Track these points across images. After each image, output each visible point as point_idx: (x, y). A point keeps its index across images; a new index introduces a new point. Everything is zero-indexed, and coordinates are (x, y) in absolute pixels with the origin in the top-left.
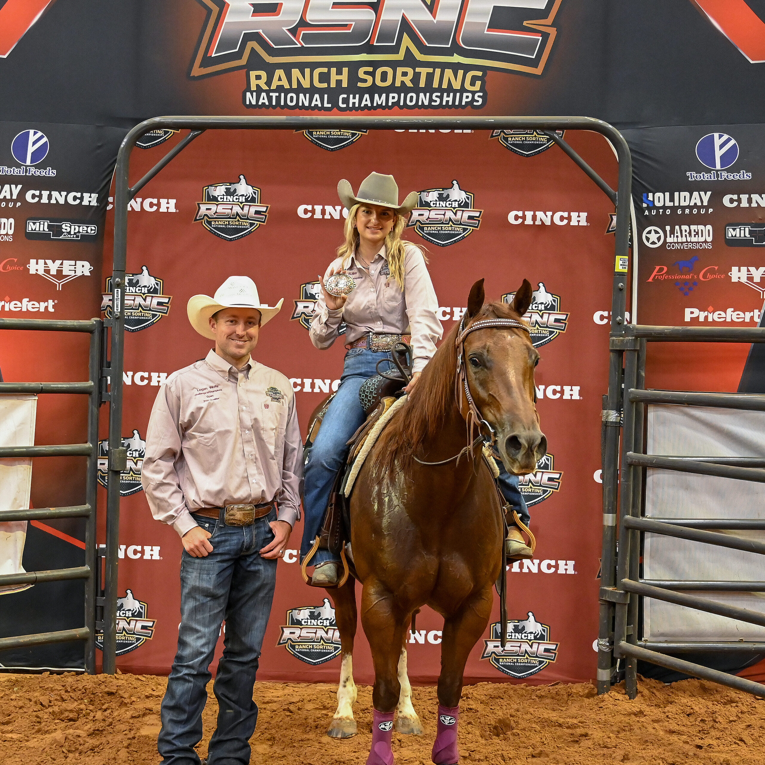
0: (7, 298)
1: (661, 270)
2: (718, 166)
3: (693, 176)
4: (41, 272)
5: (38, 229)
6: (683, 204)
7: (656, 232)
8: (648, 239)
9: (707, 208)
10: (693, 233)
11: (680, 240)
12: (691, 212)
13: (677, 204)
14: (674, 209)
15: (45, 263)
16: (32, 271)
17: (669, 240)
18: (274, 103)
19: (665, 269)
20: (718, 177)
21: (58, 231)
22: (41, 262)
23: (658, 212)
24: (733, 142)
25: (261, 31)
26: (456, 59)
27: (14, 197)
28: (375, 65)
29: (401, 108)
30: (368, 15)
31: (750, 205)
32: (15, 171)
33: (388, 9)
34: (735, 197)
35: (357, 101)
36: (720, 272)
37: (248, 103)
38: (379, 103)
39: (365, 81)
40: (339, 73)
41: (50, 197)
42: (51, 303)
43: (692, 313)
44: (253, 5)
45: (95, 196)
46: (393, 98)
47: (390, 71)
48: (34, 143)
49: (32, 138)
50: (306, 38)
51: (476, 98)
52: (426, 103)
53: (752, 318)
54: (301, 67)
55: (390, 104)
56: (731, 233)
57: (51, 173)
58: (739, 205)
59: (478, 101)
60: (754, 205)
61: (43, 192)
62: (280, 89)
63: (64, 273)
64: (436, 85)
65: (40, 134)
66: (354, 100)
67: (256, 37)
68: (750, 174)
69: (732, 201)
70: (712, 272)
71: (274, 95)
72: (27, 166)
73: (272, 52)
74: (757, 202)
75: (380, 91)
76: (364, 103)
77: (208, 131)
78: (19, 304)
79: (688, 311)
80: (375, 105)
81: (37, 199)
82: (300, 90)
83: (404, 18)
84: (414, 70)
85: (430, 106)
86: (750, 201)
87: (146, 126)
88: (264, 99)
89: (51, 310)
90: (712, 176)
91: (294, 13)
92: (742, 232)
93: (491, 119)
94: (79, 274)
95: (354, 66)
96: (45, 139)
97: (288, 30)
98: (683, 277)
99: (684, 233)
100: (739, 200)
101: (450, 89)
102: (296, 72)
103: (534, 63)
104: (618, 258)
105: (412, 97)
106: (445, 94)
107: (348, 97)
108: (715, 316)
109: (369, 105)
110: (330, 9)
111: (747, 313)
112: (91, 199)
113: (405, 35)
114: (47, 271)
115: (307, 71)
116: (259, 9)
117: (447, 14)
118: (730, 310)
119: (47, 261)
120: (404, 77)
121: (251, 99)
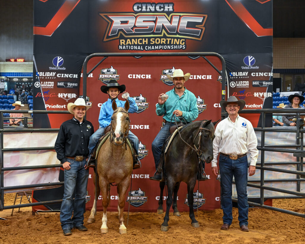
0: (52, 104)
1: (235, 93)
2: (250, 65)
3: (243, 68)
4: (62, 97)
5: (60, 85)
6: (241, 75)
7: (234, 83)
8: (231, 85)
9: (247, 76)
10: (244, 83)
11: (240, 85)
12: (243, 77)
13: (239, 75)
14: (238, 77)
15: (63, 94)
16: (59, 97)
17: (237, 85)
18: (127, 49)
19: (236, 93)
20: (250, 68)
21: (67, 85)
22: (62, 94)
23: (234, 78)
24: (254, 58)
25: (123, 28)
26: (178, 36)
27: (54, 76)
28: (155, 38)
29: (163, 50)
30: (153, 24)
32: (54, 68)
33: (158, 22)
34: (255, 73)
35: (150, 48)
36: (251, 94)
37: (120, 49)
38: (157, 48)
39: (152, 42)
40: (145, 40)
41: (64, 76)
42: (65, 106)
44: (121, 21)
45: (77, 75)
46: (160, 47)
47: (159, 39)
48: (59, 60)
49: (58, 59)
50: (136, 30)
51: (183, 47)
52: (170, 48)
53: (260, 106)
54: (135, 38)
55: (160, 49)
56: (254, 83)
57: (64, 69)
61: (62, 74)
62: (129, 45)
63: (68, 97)
64: (172, 43)
65: (61, 58)
66: (149, 48)
67: (122, 30)
68: (258, 67)
69: (254, 74)
70: (249, 94)
71: (127, 46)
72: (57, 67)
73: (126, 34)
75: (157, 45)
76: (152, 48)
77: (109, 57)
78: (56, 106)
80: (155, 49)
81: (60, 76)
82: (134, 45)
83: (163, 25)
84: (166, 39)
85: (171, 49)
86: (259, 74)
87: (91, 56)
88: (124, 48)
89: (65, 108)
90: (248, 68)
91: (132, 23)
92: (257, 83)
93: (187, 53)
94: (73, 97)
95: (149, 38)
96: (62, 59)
97: (131, 28)
98: (241, 95)
99: (241, 83)
100: (256, 74)
101: (176, 44)
102: (133, 40)
103: (199, 37)
104: (223, 91)
105: (165, 47)
106: (175, 46)
107: (148, 47)
108: (250, 106)
110: (142, 22)
111: (259, 105)
112: (75, 76)
113: (163, 29)
114: (64, 97)
115: (136, 40)
116: (122, 22)
117: (175, 24)
118: (254, 104)
119: (64, 94)
120: (163, 41)
121: (120, 47)
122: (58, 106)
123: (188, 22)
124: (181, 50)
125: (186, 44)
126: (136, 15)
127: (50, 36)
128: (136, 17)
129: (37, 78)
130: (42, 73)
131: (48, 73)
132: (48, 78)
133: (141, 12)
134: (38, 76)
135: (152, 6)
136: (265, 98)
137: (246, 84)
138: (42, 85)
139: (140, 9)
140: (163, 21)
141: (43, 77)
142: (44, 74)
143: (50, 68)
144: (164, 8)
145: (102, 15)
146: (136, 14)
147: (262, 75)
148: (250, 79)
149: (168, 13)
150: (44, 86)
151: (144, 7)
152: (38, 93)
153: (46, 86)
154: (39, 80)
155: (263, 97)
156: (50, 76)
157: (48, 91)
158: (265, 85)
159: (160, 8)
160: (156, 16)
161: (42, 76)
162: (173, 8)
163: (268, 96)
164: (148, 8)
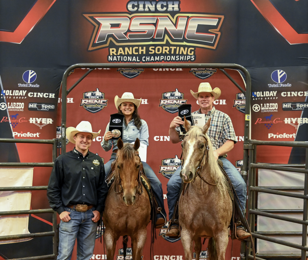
0: (22, 132)
1: (260, 120)
2: (279, 82)
3: (270, 85)
4: (34, 122)
5: (33, 107)
6: (267, 96)
7: (257, 106)
8: (254, 109)
9: (275, 97)
10: (271, 106)
11: (266, 109)
12: (270, 98)
13: (265, 96)
14: (264, 97)
16: (31, 122)
17: (262, 109)
18: (119, 60)
19: (261, 119)
20: (279, 86)
21: (40, 107)
22: (34, 119)
23: (258, 99)
24: (284, 73)
25: (114, 34)
26: (185, 43)
27: (24, 95)
28: (156, 46)
29: (165, 61)
30: (152, 28)
31: (291, 96)
32: (24, 85)
33: (159, 25)
34: (286, 93)
35: (149, 59)
36: (280, 120)
37: (109, 60)
38: (157, 59)
39: (152, 51)
40: (142, 49)
41: (37, 95)
42: (38, 134)
43: (271, 135)
44: (111, 24)
45: (54, 94)
46: (162, 58)
47: (161, 48)
48: (31, 75)
49: (30, 73)
50: (130, 36)
51: (192, 57)
52: (174, 59)
53: (293, 136)
54: (129, 47)
55: (161, 60)
56: (284, 106)
57: (37, 86)
58: (287, 96)
59: (193, 59)
60: (292, 95)
61: (34, 93)
62: (121, 55)
63: (43, 123)
64: (177, 53)
65: (33, 72)
66: (148, 59)
67: (112, 36)
68: (291, 85)
69: (284, 94)
70: (278, 120)
71: (119, 57)
72: (28, 84)
73: (118, 41)
74: (293, 95)
75: (157, 55)
76: (151, 60)
78: (26, 134)
79: (269, 134)
80: (155, 60)
81: (32, 96)
82: (128, 55)
83: (165, 29)
84: (170, 47)
85: (175, 61)
86: (291, 94)
88: (115, 59)
89: (38, 136)
90: (277, 85)
91: (126, 27)
92: (288, 105)
94: (48, 123)
95: (148, 46)
96: (35, 74)
97: (124, 33)
98: (268, 122)
99: (267, 106)
100: (287, 94)
101: (183, 54)
102: (126, 49)
103: (213, 45)
104: (246, 115)
105: (169, 57)
106: (181, 56)
107: (146, 57)
108: (279, 136)
109: (153, 60)
110: (139, 26)
111: (291, 135)
112: (52, 96)
113: (166, 35)
114: (36, 122)
115: (131, 48)
116: (113, 26)
117: (181, 27)
118: (284, 134)
119: (36, 118)
120: (166, 50)
121: (110, 58)
122: (29, 135)
123: (198, 25)
124: (189, 61)
125: (196, 54)
126: (130, 16)
127: (20, 43)
128: (131, 19)
129: (3, 97)
130: (8, 91)
131: (16, 91)
132: (17, 98)
133: (137, 12)
134: (4, 96)
135: (152, 5)
136: (299, 125)
137: (274, 107)
138: (8, 108)
139: (136, 9)
140: (165, 24)
141: (11, 96)
142: (12, 93)
143: (19, 84)
144: (167, 6)
145: (86, 16)
146: (130, 14)
147: (296, 95)
148: (280, 100)
149: (173, 13)
150: (12, 109)
151: (141, 6)
152: (4, 117)
153: (14, 108)
154: (5, 100)
155: (296, 123)
156: (19, 95)
157: (17, 114)
158: (300, 107)
159: (162, 6)
160: (156, 18)
161: (9, 96)
162: (179, 7)
163: (304, 123)
164: (146, 6)
